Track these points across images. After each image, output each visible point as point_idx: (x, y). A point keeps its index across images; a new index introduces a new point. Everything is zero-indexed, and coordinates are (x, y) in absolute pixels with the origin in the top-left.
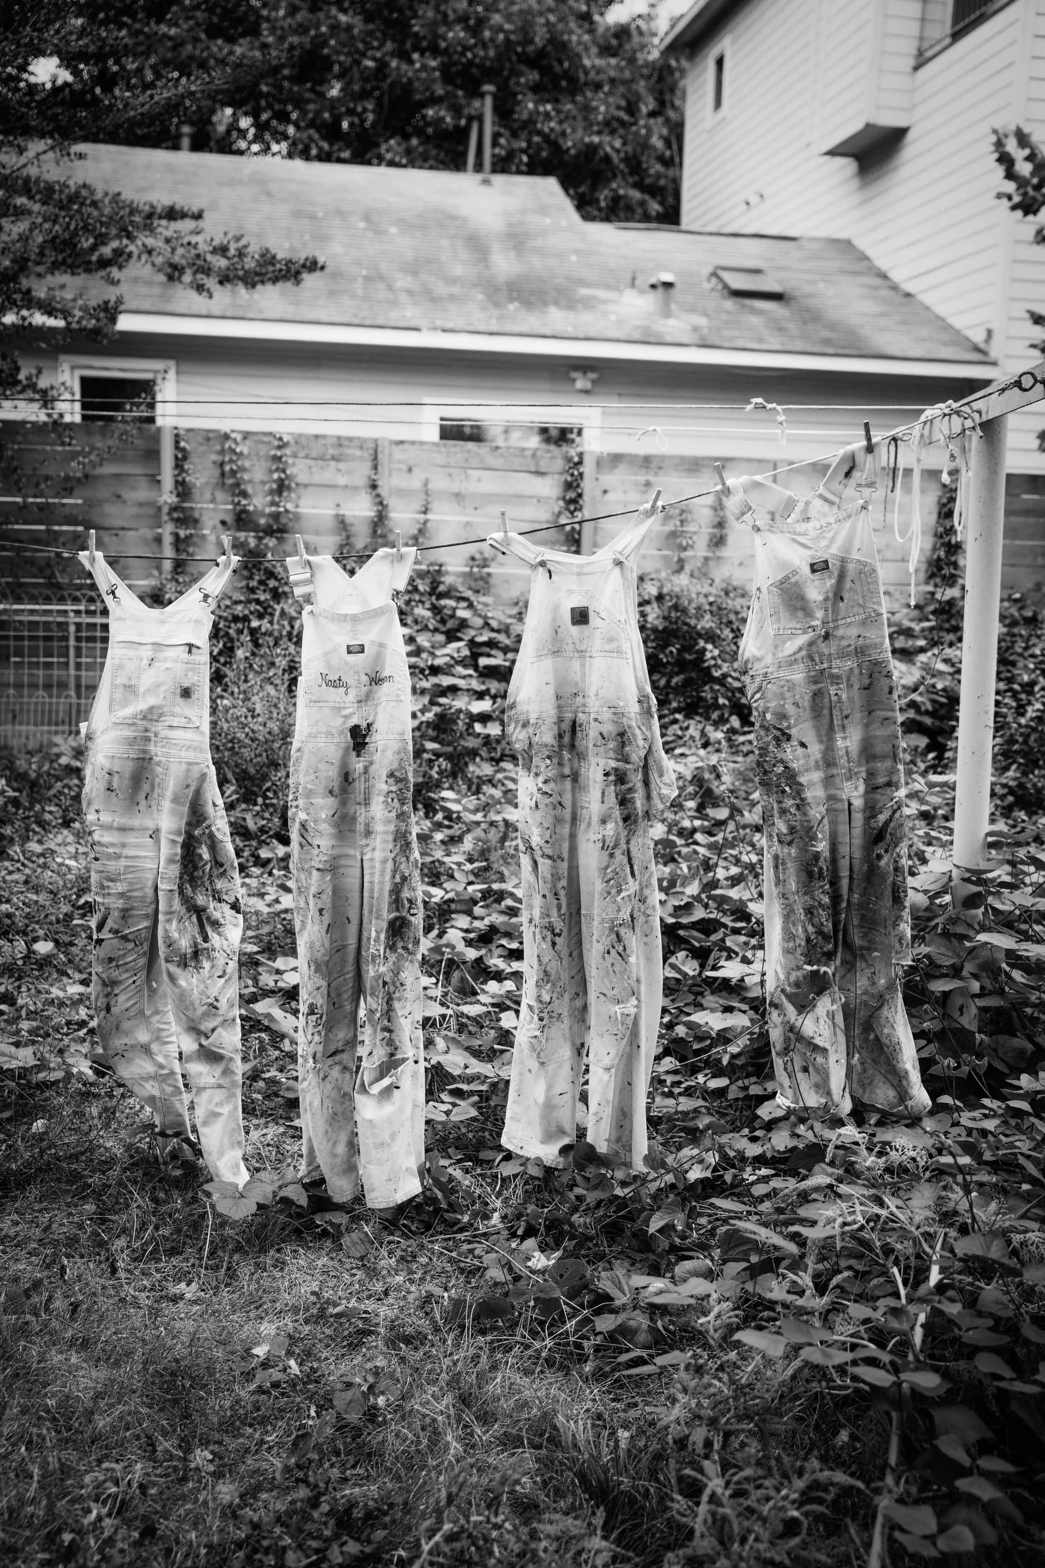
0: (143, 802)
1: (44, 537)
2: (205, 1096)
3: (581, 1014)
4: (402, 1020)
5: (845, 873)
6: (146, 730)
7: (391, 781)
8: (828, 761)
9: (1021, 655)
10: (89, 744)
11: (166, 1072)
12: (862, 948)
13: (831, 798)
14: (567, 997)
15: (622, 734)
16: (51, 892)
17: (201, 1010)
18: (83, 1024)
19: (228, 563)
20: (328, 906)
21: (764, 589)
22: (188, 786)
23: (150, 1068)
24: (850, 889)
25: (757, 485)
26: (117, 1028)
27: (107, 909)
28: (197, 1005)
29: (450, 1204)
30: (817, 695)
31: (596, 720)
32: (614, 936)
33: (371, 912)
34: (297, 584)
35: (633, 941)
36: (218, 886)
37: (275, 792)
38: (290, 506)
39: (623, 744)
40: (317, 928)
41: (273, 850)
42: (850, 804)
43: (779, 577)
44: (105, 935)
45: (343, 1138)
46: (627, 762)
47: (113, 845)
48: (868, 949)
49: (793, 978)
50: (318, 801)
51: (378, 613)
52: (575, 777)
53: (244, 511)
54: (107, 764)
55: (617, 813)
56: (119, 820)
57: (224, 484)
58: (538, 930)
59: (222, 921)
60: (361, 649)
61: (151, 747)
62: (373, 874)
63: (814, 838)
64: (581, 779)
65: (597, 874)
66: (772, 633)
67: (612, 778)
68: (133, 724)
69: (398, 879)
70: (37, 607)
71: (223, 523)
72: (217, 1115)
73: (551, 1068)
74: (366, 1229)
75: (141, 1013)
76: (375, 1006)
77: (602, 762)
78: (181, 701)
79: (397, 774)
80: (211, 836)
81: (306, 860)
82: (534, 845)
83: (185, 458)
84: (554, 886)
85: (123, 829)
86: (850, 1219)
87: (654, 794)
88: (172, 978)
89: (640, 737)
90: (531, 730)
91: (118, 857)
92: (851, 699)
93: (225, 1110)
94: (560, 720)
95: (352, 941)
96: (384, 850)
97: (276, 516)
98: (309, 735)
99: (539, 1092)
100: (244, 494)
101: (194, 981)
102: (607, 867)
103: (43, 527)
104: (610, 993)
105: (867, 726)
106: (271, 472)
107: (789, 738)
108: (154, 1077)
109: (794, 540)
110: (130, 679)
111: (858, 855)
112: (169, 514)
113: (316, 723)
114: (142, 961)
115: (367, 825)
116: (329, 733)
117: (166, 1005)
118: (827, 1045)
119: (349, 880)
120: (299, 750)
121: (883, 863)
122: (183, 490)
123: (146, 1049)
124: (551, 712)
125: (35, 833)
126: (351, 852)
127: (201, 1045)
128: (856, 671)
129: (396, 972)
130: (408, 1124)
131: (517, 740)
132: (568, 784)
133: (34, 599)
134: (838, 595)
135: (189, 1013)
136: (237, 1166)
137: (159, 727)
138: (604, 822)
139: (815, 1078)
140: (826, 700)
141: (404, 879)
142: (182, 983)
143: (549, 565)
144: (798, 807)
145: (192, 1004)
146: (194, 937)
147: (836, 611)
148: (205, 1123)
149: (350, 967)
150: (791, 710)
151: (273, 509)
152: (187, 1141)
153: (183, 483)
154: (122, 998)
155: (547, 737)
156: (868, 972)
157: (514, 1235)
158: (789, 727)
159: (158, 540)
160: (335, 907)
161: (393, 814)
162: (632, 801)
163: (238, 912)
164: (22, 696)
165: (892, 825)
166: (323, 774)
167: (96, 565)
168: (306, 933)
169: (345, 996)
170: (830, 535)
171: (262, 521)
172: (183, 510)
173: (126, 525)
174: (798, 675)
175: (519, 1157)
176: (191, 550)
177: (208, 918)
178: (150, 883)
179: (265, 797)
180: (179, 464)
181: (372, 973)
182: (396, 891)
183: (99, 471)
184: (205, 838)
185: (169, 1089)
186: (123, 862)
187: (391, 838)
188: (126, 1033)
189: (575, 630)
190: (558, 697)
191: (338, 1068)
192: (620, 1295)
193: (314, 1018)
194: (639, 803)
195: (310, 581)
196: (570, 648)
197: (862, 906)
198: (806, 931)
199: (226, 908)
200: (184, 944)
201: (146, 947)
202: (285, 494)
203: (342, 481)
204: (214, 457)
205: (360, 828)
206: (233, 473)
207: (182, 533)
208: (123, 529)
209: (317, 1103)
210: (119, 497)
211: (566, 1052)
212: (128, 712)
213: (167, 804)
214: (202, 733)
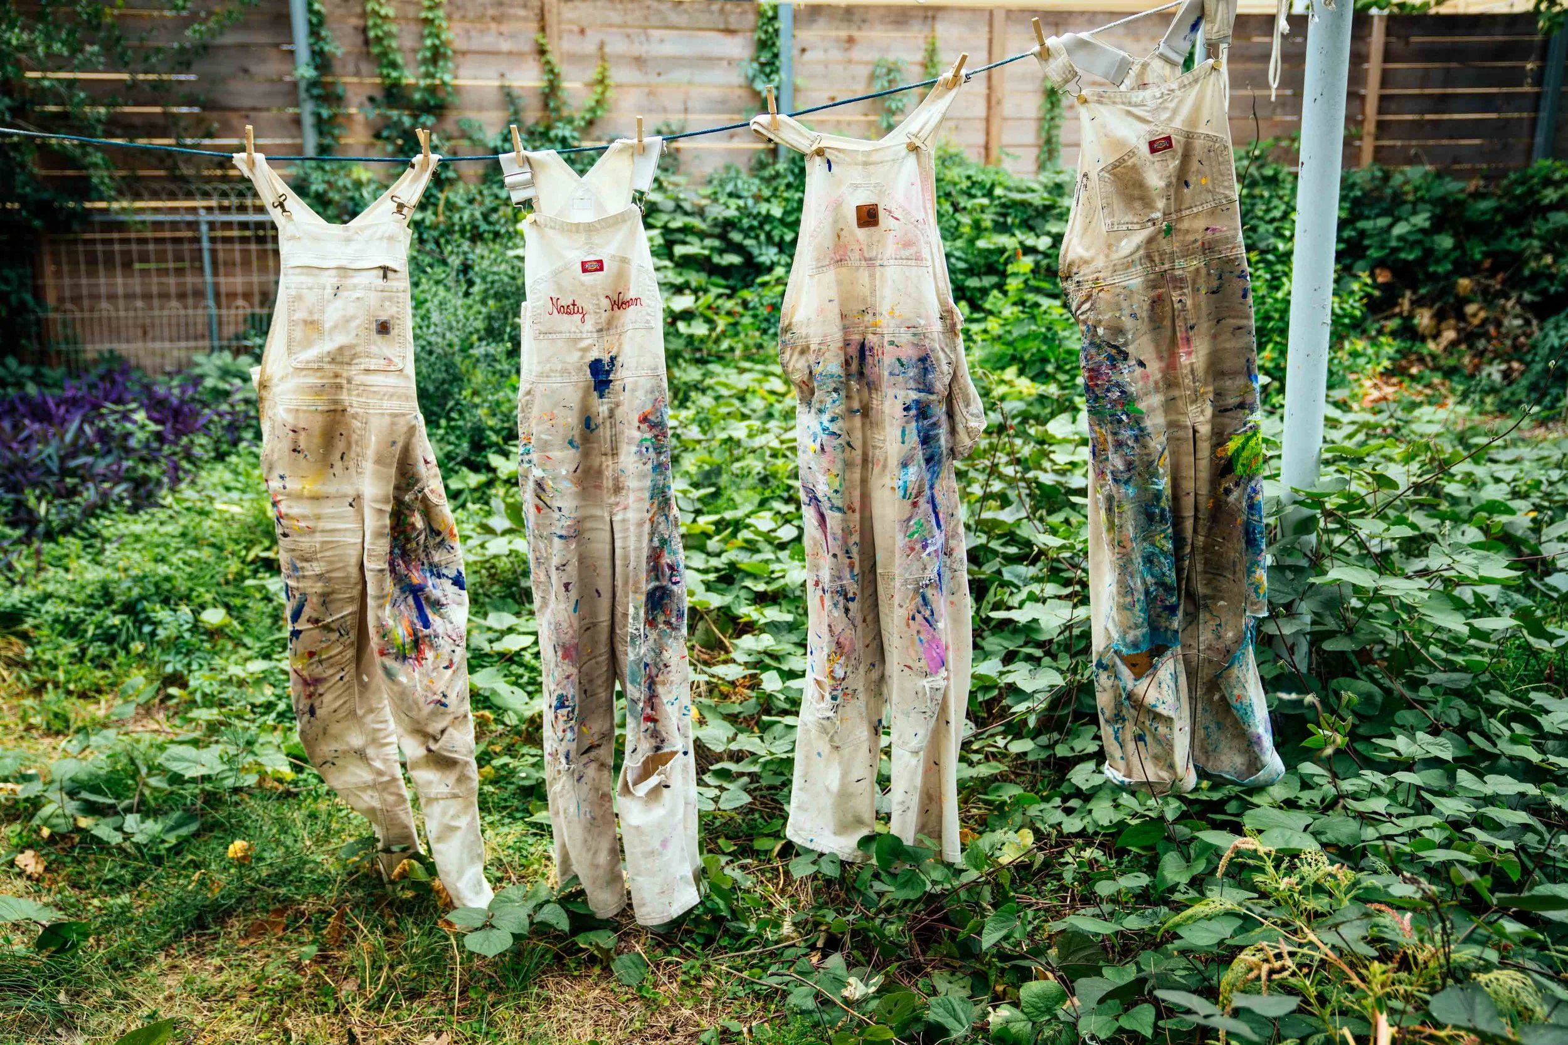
0: (338, 465)
1: (161, 121)
2: (436, 809)
3: (878, 687)
4: (668, 708)
5: (1189, 513)
6: (336, 376)
7: (644, 426)
8: (1170, 381)
9: (1261, 219)
10: (264, 393)
11: (385, 779)
12: (1205, 597)
13: (1172, 425)
14: (862, 670)
15: (923, 359)
16: (213, 545)
17: (427, 709)
18: (269, 706)
19: (426, 164)
20: (574, 580)
21: (1093, 175)
22: (394, 443)
23: (367, 776)
24: (1195, 531)
25: (1083, 44)
26: (325, 732)
27: (304, 594)
28: (421, 701)
29: (733, 912)
30: (1156, 302)
31: (892, 343)
32: (919, 599)
33: (626, 583)
34: (514, 187)
35: (940, 603)
36: (436, 559)
37: (461, 413)
38: (447, 78)
39: (926, 371)
40: (562, 606)
41: (463, 479)
42: (1195, 431)
43: (1111, 160)
44: (301, 625)
45: (605, 845)
46: (930, 391)
47: (305, 517)
48: (1213, 598)
49: (1130, 637)
50: (556, 454)
51: (620, 219)
52: (865, 412)
53: (396, 84)
54: (290, 419)
55: (920, 455)
56: (309, 487)
57: (368, 53)
58: (827, 596)
59: (443, 600)
60: (600, 266)
61: (344, 396)
62: (625, 538)
63: (1154, 474)
64: (873, 413)
65: (897, 527)
66: (1104, 229)
67: (913, 412)
68: (319, 369)
69: (656, 543)
70: (159, 204)
71: (371, 99)
72: (452, 829)
73: (846, 751)
74: (638, 948)
75: (352, 713)
76: (637, 695)
77: (901, 394)
78: (378, 338)
79: (652, 418)
80: (425, 500)
81: (545, 526)
82: (820, 495)
83: (321, 23)
84: (845, 542)
85: (315, 498)
86: (1277, 965)
87: (960, 428)
88: (389, 674)
89: (944, 361)
90: (812, 358)
91: (311, 531)
92: (1196, 306)
93: (463, 822)
94: (847, 344)
95: (604, 618)
96: (640, 510)
97: (432, 90)
98: (541, 375)
99: (833, 779)
100: (394, 65)
101: (416, 675)
102: (909, 519)
103: (158, 110)
104: (916, 665)
105: (1215, 337)
106: (422, 37)
107: (1126, 356)
108: (373, 786)
109: (1129, 113)
110: (311, 313)
111: (1204, 490)
112: (308, 90)
113: (548, 360)
114: (350, 653)
115: (616, 480)
116: (565, 371)
117: (381, 700)
118: (1172, 714)
119: (600, 546)
120: (528, 393)
121: (1232, 498)
122: (322, 61)
123: (361, 755)
124: (836, 335)
125: (187, 472)
126: (598, 512)
127: (429, 750)
128: (1203, 272)
129: (658, 651)
130: (681, 827)
131: (795, 370)
132: (857, 420)
133: (155, 195)
134: (1182, 180)
135: (413, 714)
136: (479, 883)
137: (353, 371)
138: (905, 465)
139: (1154, 748)
140: (1168, 309)
141: (664, 542)
142: (403, 679)
143: (828, 154)
144: (1137, 439)
145: (416, 703)
146: (412, 623)
147: (1179, 199)
148: (439, 839)
149: (603, 648)
150: (1128, 322)
151: (429, 81)
152: (417, 856)
153: (321, 53)
154: (327, 698)
155: (832, 365)
156: (1212, 624)
157: (813, 947)
158: (1126, 344)
159: (297, 121)
160: (581, 579)
161: (649, 466)
162: (936, 438)
163: (462, 588)
164: (151, 308)
165: (1245, 454)
166: (560, 421)
167: (257, 171)
168: (548, 613)
169: (599, 682)
170: (1172, 105)
171: (417, 96)
172: (324, 85)
173: (258, 105)
174: (1136, 280)
175: (809, 851)
176: (336, 132)
177: (427, 599)
178: (353, 561)
179: (450, 419)
180: (314, 31)
181: (632, 657)
182: (655, 556)
183: (219, 41)
184: (418, 504)
185: (391, 799)
186: (319, 538)
187: (647, 495)
188: (336, 738)
189: (862, 234)
190: (843, 316)
191: (593, 766)
192: (957, 1026)
193: (564, 711)
194: (943, 441)
195: (530, 183)
196: (856, 255)
197: (1206, 548)
198: (1144, 582)
199: (447, 584)
200: (401, 633)
201: (353, 636)
202: (441, 63)
203: (505, 46)
204: (355, 21)
205: (608, 483)
206: (379, 39)
207: (325, 113)
208: (254, 109)
209: (573, 809)
210: (246, 71)
211: (863, 732)
212: (311, 354)
213: (369, 466)
214: (407, 377)
